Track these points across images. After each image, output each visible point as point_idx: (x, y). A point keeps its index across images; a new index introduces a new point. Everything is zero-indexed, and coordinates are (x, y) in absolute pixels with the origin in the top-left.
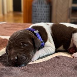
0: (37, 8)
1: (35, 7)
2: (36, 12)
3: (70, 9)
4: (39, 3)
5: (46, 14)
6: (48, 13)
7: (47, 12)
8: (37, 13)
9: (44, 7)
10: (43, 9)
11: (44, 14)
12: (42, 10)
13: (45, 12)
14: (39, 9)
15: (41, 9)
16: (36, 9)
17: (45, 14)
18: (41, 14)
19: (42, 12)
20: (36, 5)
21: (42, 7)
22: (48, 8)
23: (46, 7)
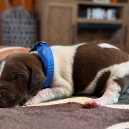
0: (12, 26)
1: (7, 23)
2: (9, 32)
3: (74, 27)
4: (16, 17)
5: (30, 38)
6: (32, 36)
7: (30, 33)
8: (12, 35)
9: (25, 23)
10: (24, 28)
11: (25, 38)
12: (22, 29)
13: (26, 33)
14: (14, 28)
15: (19, 28)
16: (10, 28)
17: (28, 36)
18: (20, 38)
19: (22, 33)
20: (9, 20)
21: (21, 23)
22: (32, 26)
23: (30, 23)
